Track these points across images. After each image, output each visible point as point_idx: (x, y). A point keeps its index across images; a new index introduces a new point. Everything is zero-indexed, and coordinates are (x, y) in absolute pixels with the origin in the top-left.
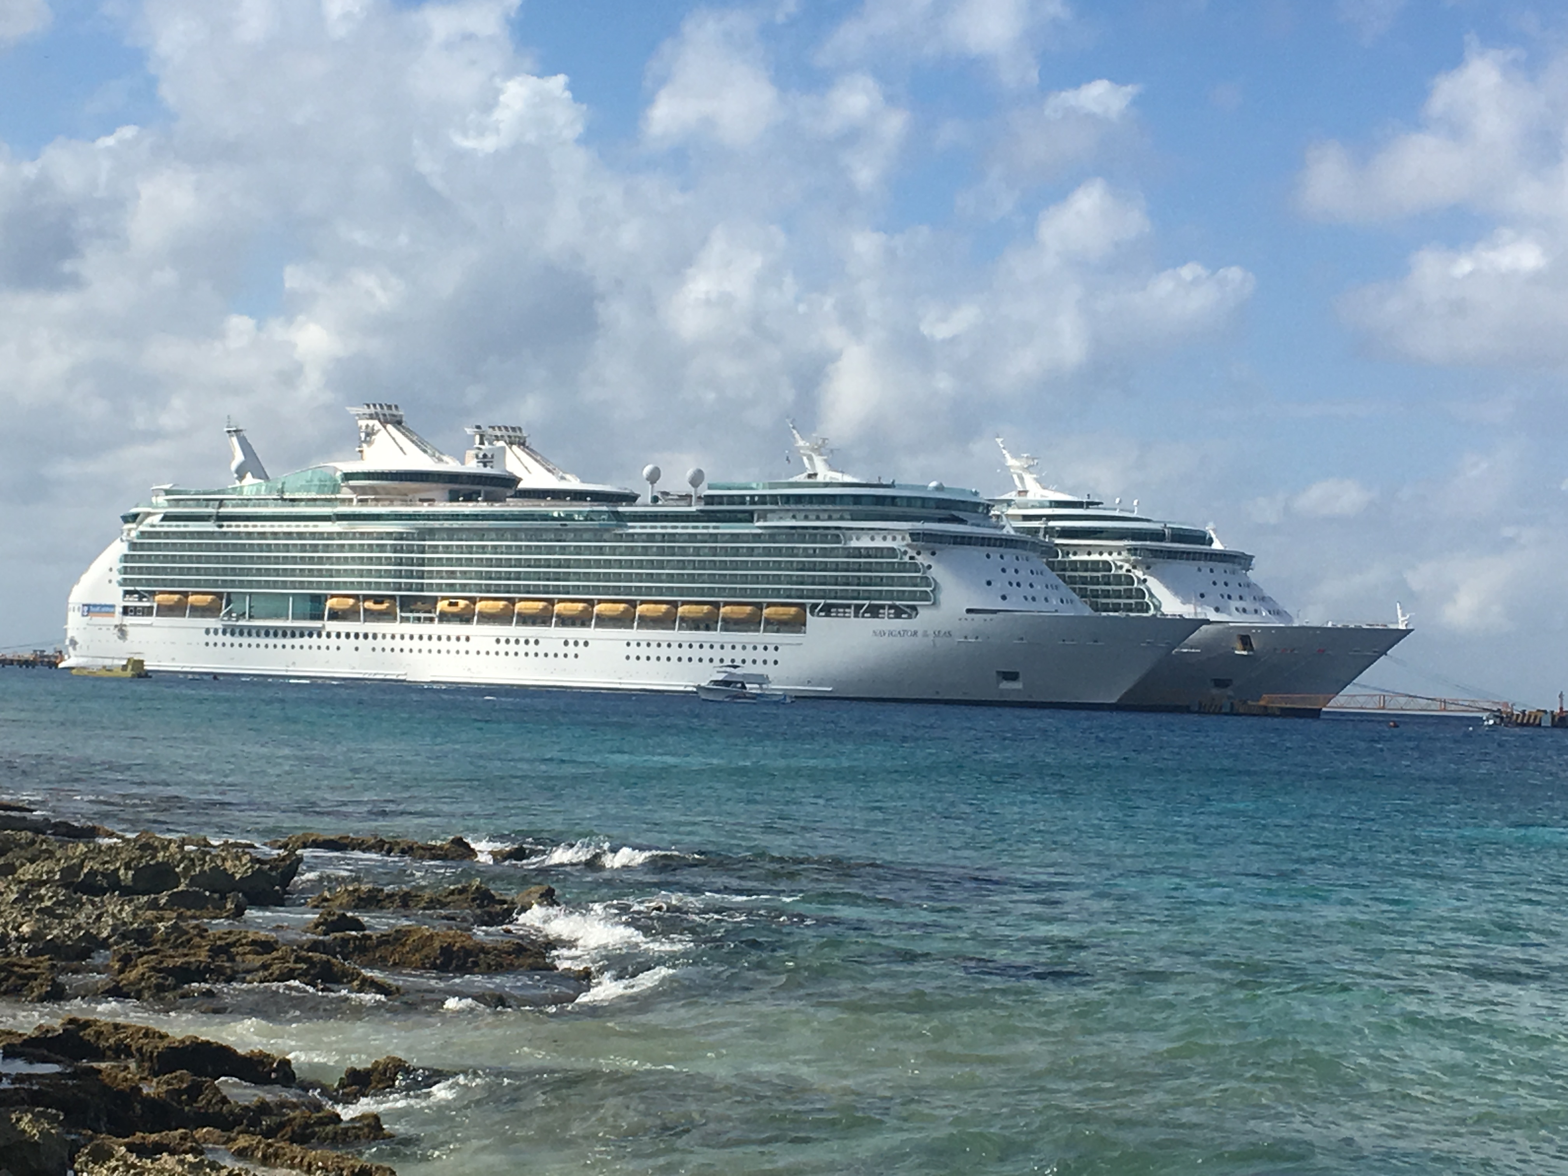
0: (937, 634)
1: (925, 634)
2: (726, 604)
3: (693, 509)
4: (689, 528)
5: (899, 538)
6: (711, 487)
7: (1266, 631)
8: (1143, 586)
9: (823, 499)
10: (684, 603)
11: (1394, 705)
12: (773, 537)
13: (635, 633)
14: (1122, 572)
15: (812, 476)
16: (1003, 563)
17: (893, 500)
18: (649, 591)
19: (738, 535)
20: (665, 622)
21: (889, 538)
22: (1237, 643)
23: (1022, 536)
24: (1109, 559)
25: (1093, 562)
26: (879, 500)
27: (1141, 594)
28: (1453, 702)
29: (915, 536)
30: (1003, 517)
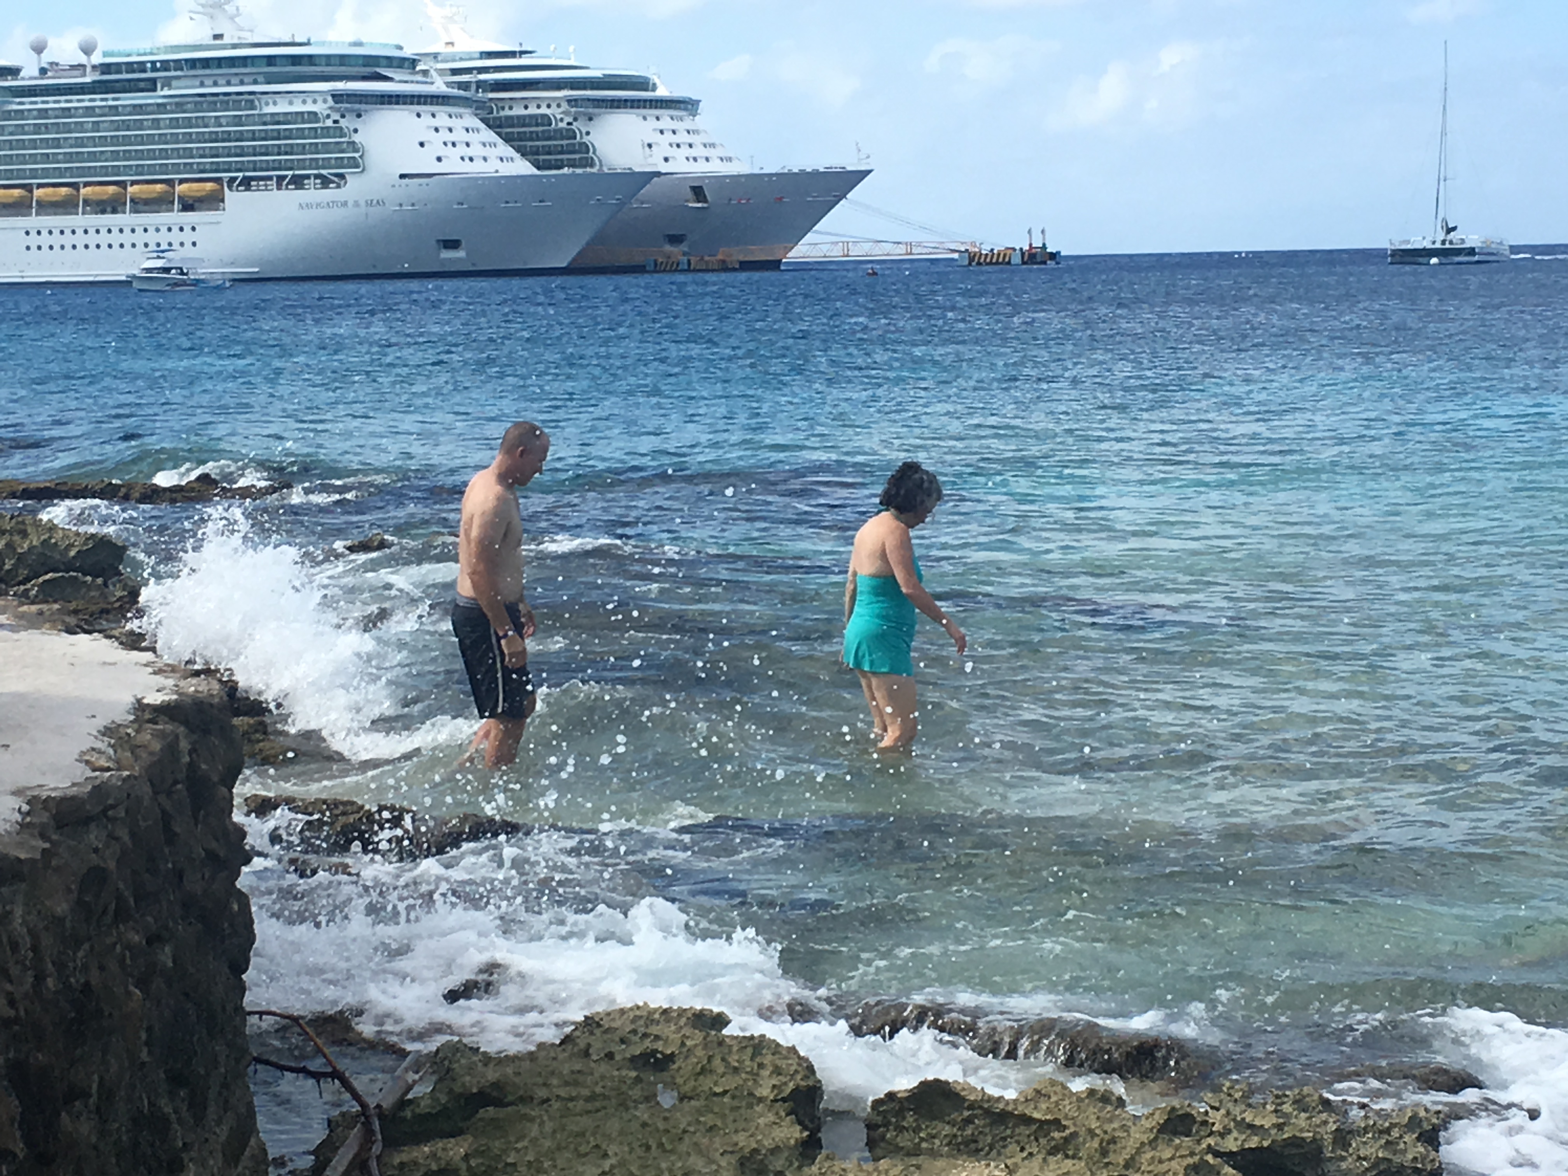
0: (369, 203)
1: (356, 204)
2: (133, 183)
3: (88, 79)
4: (85, 101)
5: (320, 99)
6: (105, 54)
7: (720, 180)
8: (586, 139)
9: (232, 62)
10: (86, 184)
11: (858, 252)
12: (180, 107)
13: (34, 221)
14: (562, 125)
15: (217, 37)
16: (435, 122)
17: (310, 59)
18: (46, 173)
19: (141, 106)
20: (66, 206)
21: (309, 101)
22: (690, 194)
23: (455, 92)
24: (548, 112)
25: (531, 116)
26: (295, 60)
27: (585, 148)
28: (919, 244)
29: (337, 97)
30: (433, 72)
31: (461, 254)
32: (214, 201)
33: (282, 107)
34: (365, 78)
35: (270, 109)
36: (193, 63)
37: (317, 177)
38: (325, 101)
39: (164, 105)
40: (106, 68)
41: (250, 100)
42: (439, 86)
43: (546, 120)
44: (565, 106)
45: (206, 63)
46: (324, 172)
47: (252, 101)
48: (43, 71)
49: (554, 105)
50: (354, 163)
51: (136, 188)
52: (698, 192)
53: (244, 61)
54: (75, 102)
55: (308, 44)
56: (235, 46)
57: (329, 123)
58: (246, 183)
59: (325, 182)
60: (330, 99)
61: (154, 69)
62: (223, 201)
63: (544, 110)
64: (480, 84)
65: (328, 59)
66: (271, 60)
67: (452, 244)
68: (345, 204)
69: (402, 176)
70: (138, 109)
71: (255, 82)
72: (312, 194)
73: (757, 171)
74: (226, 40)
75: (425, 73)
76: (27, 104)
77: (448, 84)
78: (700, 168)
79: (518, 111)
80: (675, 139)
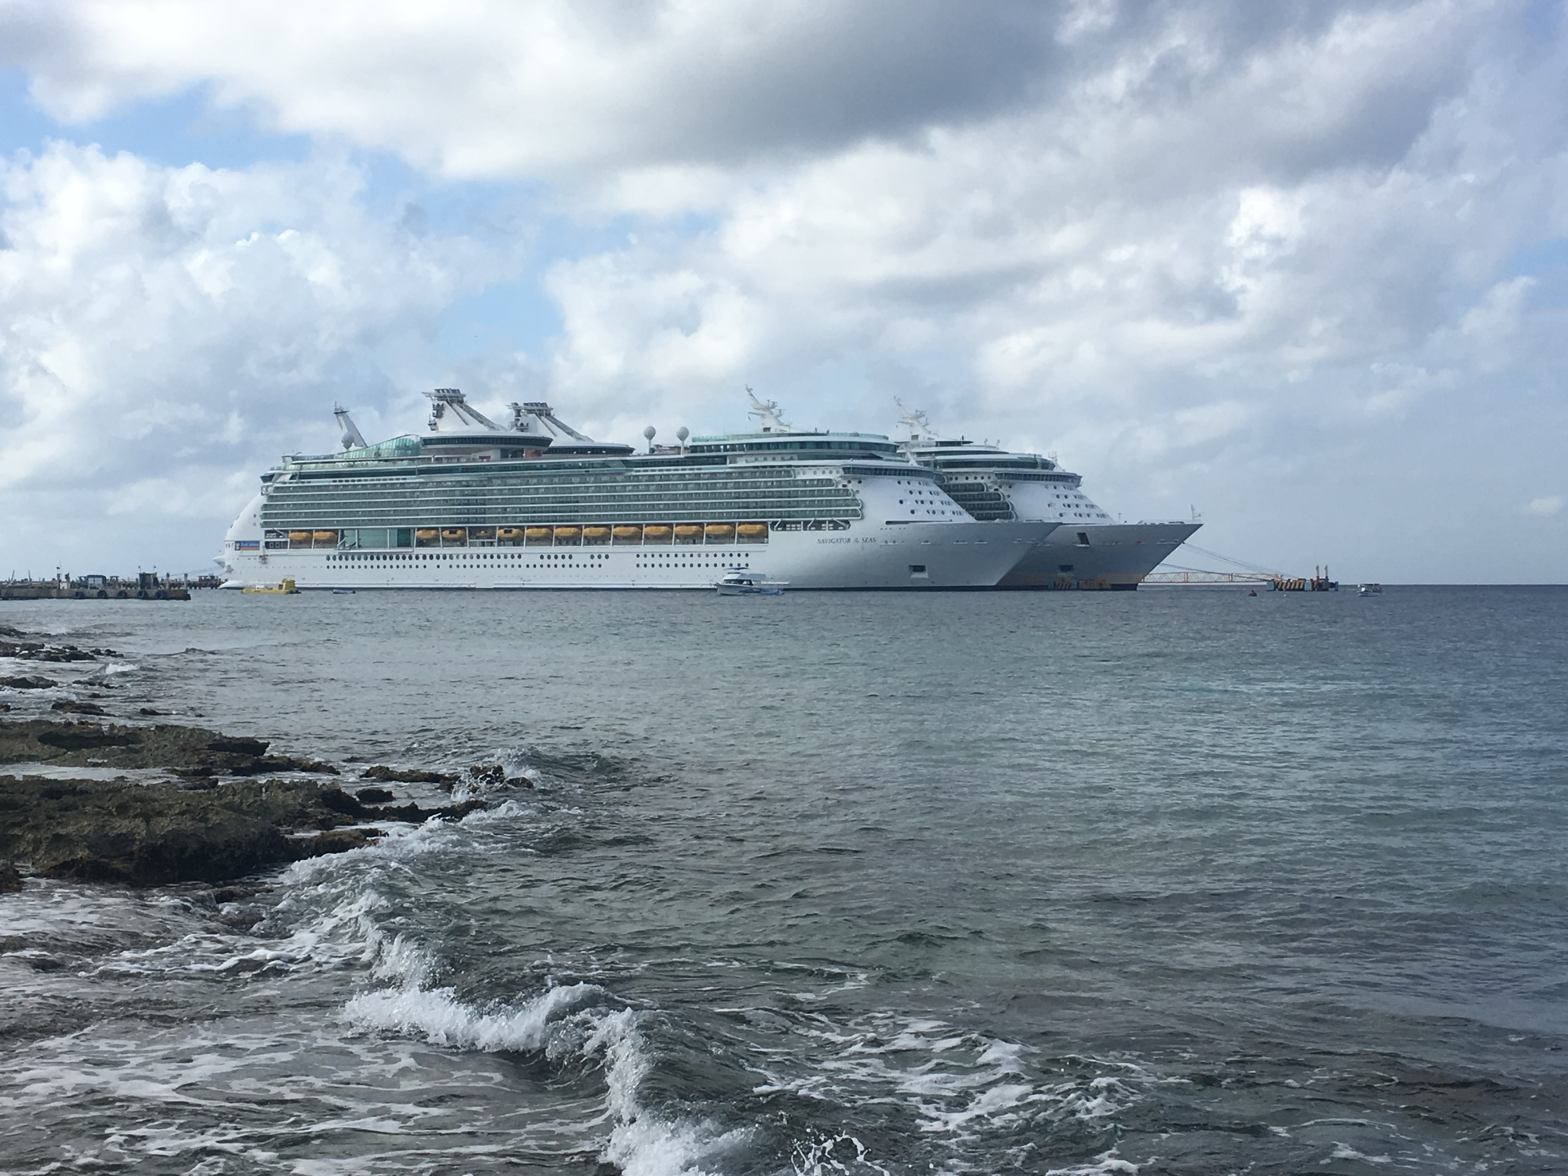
0: (865, 541)
1: (856, 541)
3: (682, 456)
4: (680, 470)
5: (834, 471)
6: (694, 440)
7: (1099, 528)
8: (1007, 500)
9: (777, 445)
10: (678, 525)
11: (1195, 579)
12: (741, 475)
13: (643, 548)
14: (992, 491)
15: (767, 429)
16: (910, 487)
17: (828, 444)
18: (652, 517)
19: (715, 474)
20: (664, 538)
21: (827, 472)
22: (1077, 539)
23: (922, 467)
24: (982, 481)
25: (970, 485)
26: (819, 445)
27: (1007, 506)
28: (1238, 576)
29: (846, 470)
30: (909, 454)
31: (924, 575)
32: (761, 537)
33: (809, 475)
34: (864, 458)
35: (801, 477)
36: (751, 446)
37: (830, 522)
38: (838, 472)
39: (731, 473)
40: (694, 449)
41: (788, 470)
42: (913, 463)
43: (981, 487)
44: (993, 478)
45: (760, 446)
46: (835, 519)
47: (789, 472)
48: (652, 451)
49: (986, 478)
50: (855, 514)
51: (710, 528)
52: (1083, 537)
53: (785, 445)
54: (672, 470)
55: (827, 434)
56: (779, 435)
57: (840, 487)
58: (783, 526)
59: (836, 526)
60: (841, 470)
61: (726, 450)
62: (767, 537)
63: (979, 480)
64: (936, 464)
65: (841, 444)
66: (803, 445)
67: (920, 569)
68: (849, 540)
69: (888, 523)
70: (713, 475)
71: (792, 459)
72: (827, 533)
73: (1122, 523)
74: (772, 431)
75: (902, 455)
76: (642, 471)
77: (919, 462)
78: (1084, 521)
79: (962, 481)
80: (1067, 501)
